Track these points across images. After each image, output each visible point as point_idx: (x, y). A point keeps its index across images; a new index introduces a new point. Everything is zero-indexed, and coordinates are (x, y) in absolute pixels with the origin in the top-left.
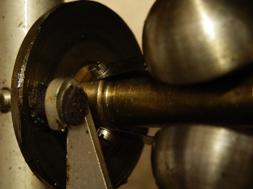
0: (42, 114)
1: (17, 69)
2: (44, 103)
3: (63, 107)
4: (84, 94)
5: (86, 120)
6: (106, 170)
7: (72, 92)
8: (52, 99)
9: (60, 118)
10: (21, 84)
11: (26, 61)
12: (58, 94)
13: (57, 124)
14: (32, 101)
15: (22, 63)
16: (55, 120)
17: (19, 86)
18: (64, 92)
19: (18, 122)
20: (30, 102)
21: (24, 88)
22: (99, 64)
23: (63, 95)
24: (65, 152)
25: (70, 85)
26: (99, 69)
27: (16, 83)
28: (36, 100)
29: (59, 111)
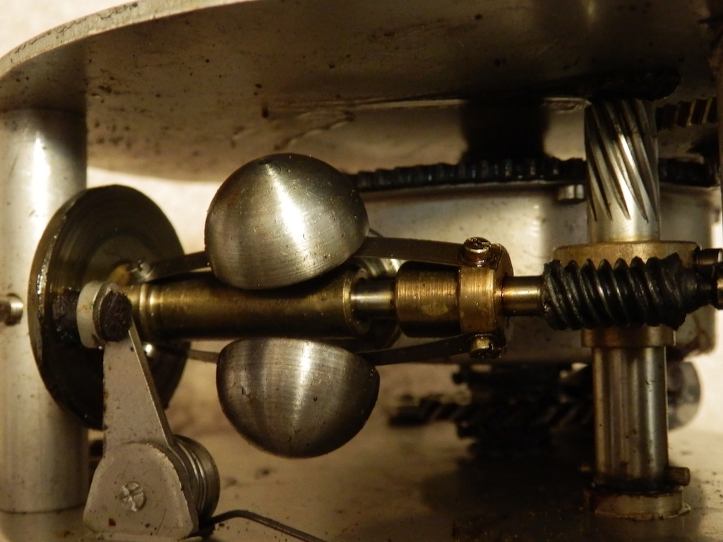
0: (72, 327)
1: (36, 270)
2: (75, 314)
3: (102, 318)
4: (127, 302)
5: (130, 334)
6: (156, 396)
7: (114, 299)
8: (86, 309)
9: (98, 333)
10: (43, 289)
11: (48, 259)
12: (95, 302)
13: (93, 340)
14: (58, 310)
15: (43, 263)
16: (90, 336)
17: (39, 292)
18: (102, 299)
19: (39, 338)
20: (54, 313)
21: (46, 295)
22: (141, 264)
23: (101, 303)
24: (101, 376)
25: (110, 290)
26: (141, 269)
27: (35, 287)
28: (63, 310)
29: (96, 323)
